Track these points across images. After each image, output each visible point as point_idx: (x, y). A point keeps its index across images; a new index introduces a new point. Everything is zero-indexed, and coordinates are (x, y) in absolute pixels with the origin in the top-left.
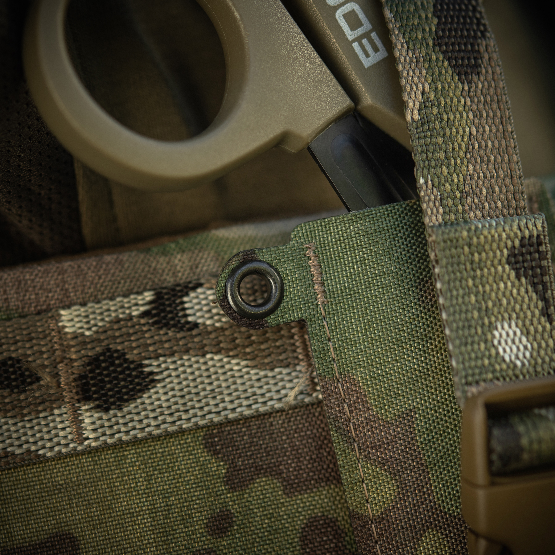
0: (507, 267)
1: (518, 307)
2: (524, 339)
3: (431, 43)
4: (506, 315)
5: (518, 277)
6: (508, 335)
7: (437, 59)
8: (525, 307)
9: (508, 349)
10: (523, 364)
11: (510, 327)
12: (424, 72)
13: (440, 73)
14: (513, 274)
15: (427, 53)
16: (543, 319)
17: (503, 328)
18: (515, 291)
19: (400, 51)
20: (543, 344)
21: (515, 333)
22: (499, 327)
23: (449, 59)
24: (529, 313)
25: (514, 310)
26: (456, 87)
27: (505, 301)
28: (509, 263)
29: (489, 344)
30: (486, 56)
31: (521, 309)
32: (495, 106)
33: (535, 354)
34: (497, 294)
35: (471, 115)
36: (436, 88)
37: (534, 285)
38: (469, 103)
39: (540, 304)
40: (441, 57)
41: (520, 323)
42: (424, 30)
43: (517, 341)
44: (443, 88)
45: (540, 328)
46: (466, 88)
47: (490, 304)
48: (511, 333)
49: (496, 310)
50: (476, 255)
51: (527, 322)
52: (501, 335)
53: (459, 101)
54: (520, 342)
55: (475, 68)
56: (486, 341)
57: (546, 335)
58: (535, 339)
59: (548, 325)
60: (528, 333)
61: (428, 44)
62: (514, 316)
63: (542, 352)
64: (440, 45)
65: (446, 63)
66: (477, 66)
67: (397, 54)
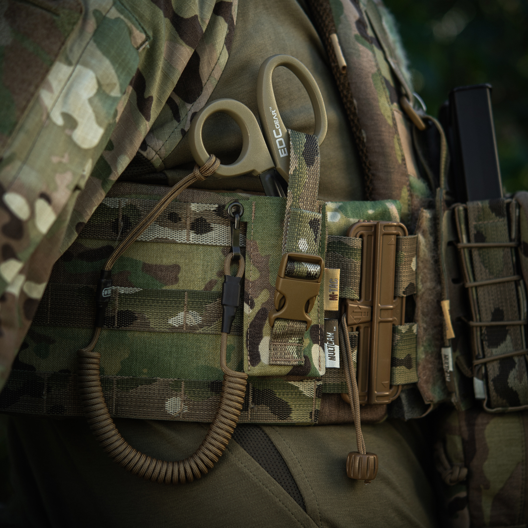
0: (308, 224)
1: (308, 236)
2: (307, 245)
3: (301, 153)
4: (304, 237)
5: (311, 228)
6: (303, 242)
7: (302, 158)
8: (310, 236)
9: (301, 246)
10: (304, 251)
11: (304, 240)
12: (297, 161)
13: (302, 162)
14: (309, 227)
15: (300, 156)
16: (314, 241)
17: (302, 240)
18: (309, 231)
19: (292, 154)
20: (312, 247)
21: (305, 243)
22: (301, 239)
23: (305, 159)
24: (310, 238)
25: (307, 236)
26: (305, 167)
27: (305, 233)
28: (309, 223)
29: (297, 243)
30: (316, 161)
31: (309, 237)
32: (315, 175)
33: (308, 250)
34: (304, 231)
35: (308, 176)
36: (300, 166)
37: (314, 231)
38: (308, 173)
39: (314, 237)
40: (303, 158)
41: (307, 240)
42: (300, 150)
43: (305, 244)
44: (302, 167)
45: (312, 243)
46: (308, 168)
47: (301, 233)
48: (304, 242)
49: (302, 235)
50: (301, 219)
51: (309, 241)
52: (301, 242)
53: (305, 172)
54: (306, 245)
55: (312, 164)
56: (296, 242)
57: (313, 246)
58: (310, 246)
59: (315, 243)
60: (308, 243)
61: (300, 154)
62: (306, 238)
63: (311, 250)
64: (304, 155)
65: (304, 160)
66: (313, 163)
67: (291, 154)
